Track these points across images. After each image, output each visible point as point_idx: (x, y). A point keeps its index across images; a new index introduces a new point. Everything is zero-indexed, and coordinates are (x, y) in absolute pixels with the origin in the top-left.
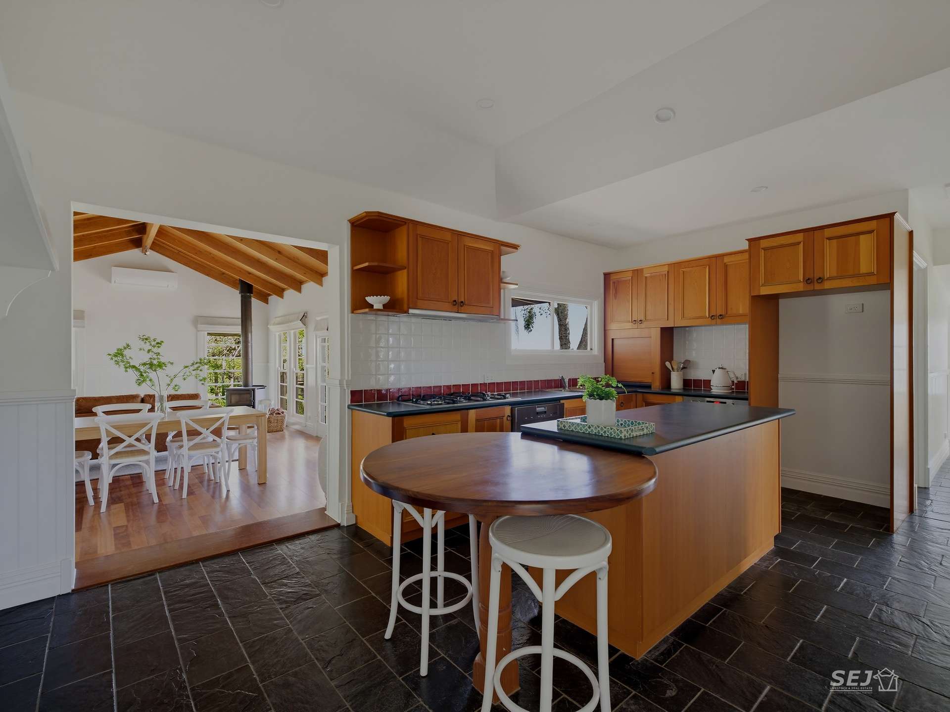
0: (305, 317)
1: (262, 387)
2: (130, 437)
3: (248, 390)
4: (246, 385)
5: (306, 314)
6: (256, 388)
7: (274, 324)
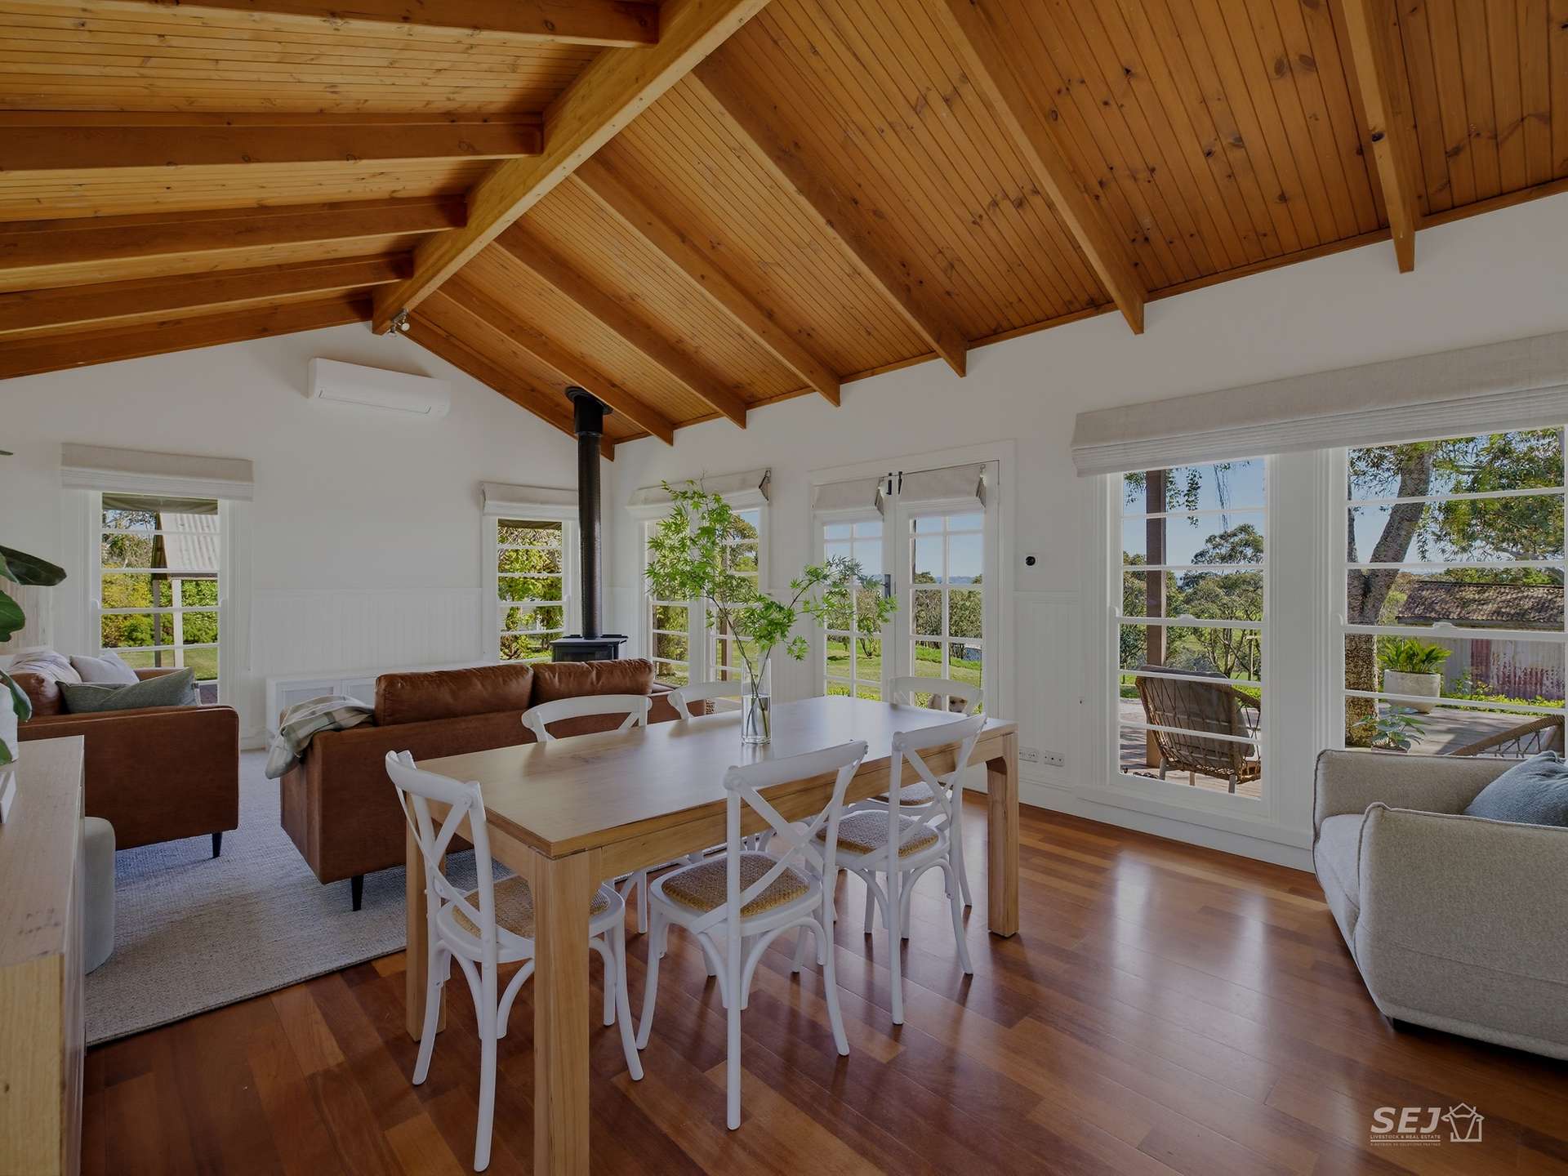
4: (589, 633)
5: (768, 474)
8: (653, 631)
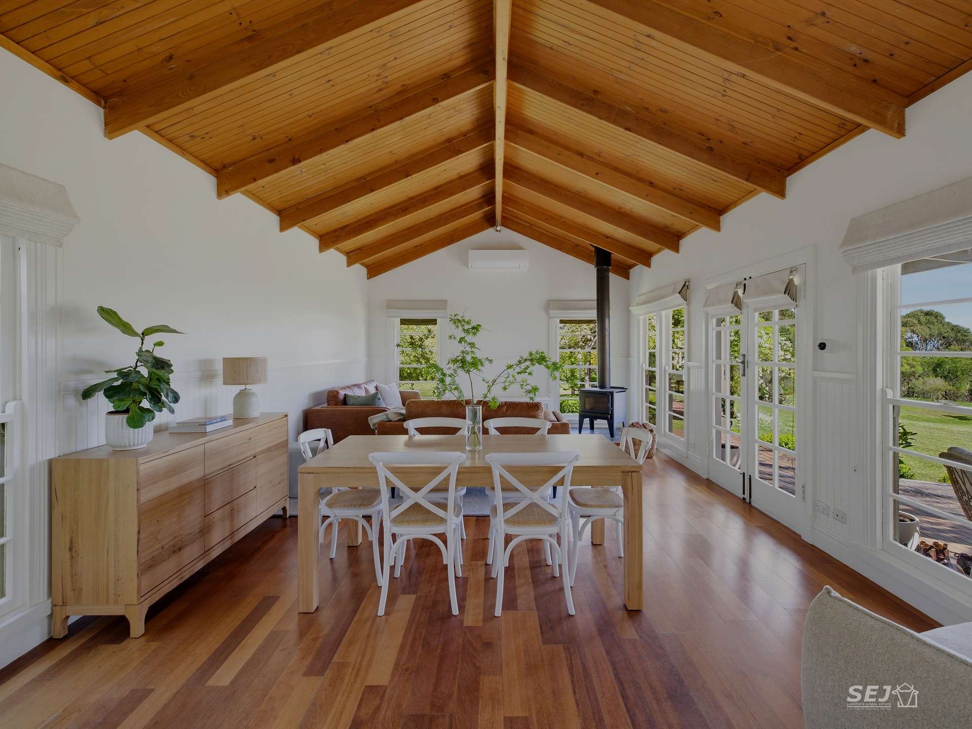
0: (686, 287)
1: (623, 389)
2: (416, 490)
3: (605, 393)
4: (602, 386)
5: (687, 284)
6: (615, 390)
7: (638, 305)
8: (645, 386)
